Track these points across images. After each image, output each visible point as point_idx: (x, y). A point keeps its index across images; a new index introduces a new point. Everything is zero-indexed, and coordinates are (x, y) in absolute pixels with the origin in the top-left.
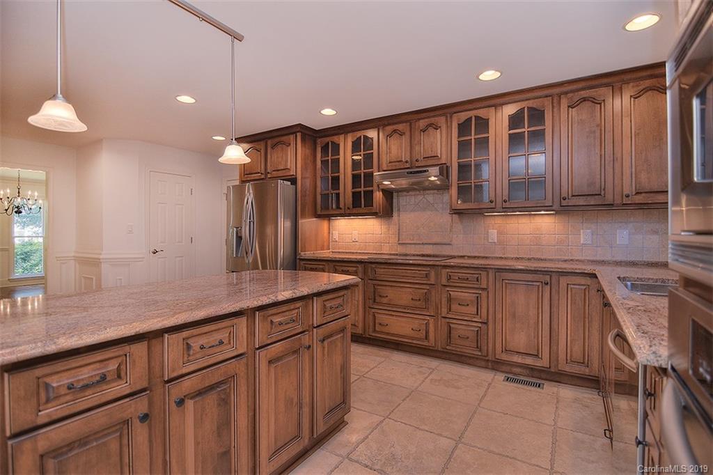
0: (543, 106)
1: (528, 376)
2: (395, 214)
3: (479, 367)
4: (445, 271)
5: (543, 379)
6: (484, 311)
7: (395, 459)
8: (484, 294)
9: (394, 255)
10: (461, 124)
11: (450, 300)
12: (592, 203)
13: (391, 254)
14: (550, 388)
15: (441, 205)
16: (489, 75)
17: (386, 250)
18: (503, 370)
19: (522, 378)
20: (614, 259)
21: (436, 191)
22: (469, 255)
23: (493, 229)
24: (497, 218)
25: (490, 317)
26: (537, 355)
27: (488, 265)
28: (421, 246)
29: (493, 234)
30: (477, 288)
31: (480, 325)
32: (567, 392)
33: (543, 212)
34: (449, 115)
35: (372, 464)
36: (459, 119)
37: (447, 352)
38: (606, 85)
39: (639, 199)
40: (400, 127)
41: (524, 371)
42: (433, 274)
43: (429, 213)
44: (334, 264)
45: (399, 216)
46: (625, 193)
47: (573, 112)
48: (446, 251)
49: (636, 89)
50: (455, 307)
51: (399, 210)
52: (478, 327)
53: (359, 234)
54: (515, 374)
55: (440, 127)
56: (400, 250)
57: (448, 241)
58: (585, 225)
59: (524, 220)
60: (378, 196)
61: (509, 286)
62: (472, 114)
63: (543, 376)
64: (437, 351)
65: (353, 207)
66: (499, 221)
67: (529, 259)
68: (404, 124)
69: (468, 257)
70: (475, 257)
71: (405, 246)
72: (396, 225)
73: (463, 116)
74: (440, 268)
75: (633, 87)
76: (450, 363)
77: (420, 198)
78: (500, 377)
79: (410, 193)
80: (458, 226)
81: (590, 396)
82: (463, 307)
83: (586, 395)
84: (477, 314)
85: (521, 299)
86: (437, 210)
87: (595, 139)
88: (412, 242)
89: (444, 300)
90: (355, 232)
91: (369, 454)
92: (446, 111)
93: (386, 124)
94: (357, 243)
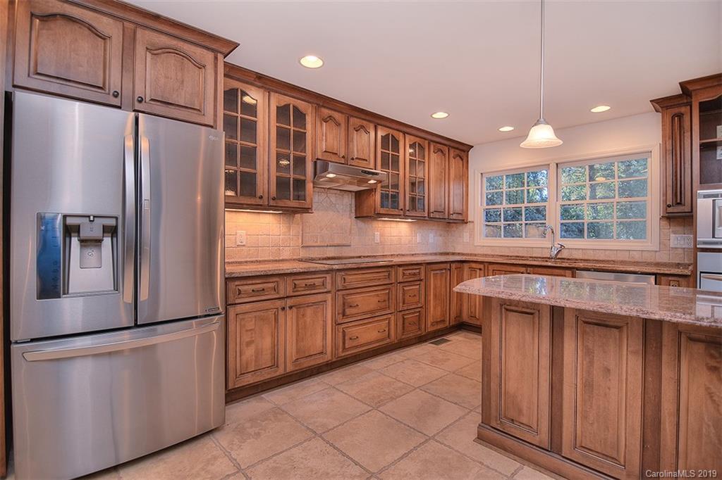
0: (425, 146)
10: (383, 137)
12: (441, 217)
16: (439, 115)
20: (430, 252)
23: (378, 231)
26: (444, 320)
28: (325, 248)
29: (377, 237)
39: (454, 217)
40: (336, 115)
43: (331, 213)
47: (435, 155)
48: (346, 252)
53: (246, 235)
55: (369, 132)
56: (303, 254)
57: (348, 243)
58: (419, 230)
62: (390, 131)
65: (278, 198)
66: (380, 225)
68: (340, 114)
70: (368, 257)
71: (308, 249)
72: (298, 224)
75: (454, 151)
77: (324, 196)
82: (412, 298)
87: (442, 177)
88: (316, 244)
90: (242, 232)
92: (373, 119)
93: (321, 104)
94: (244, 248)
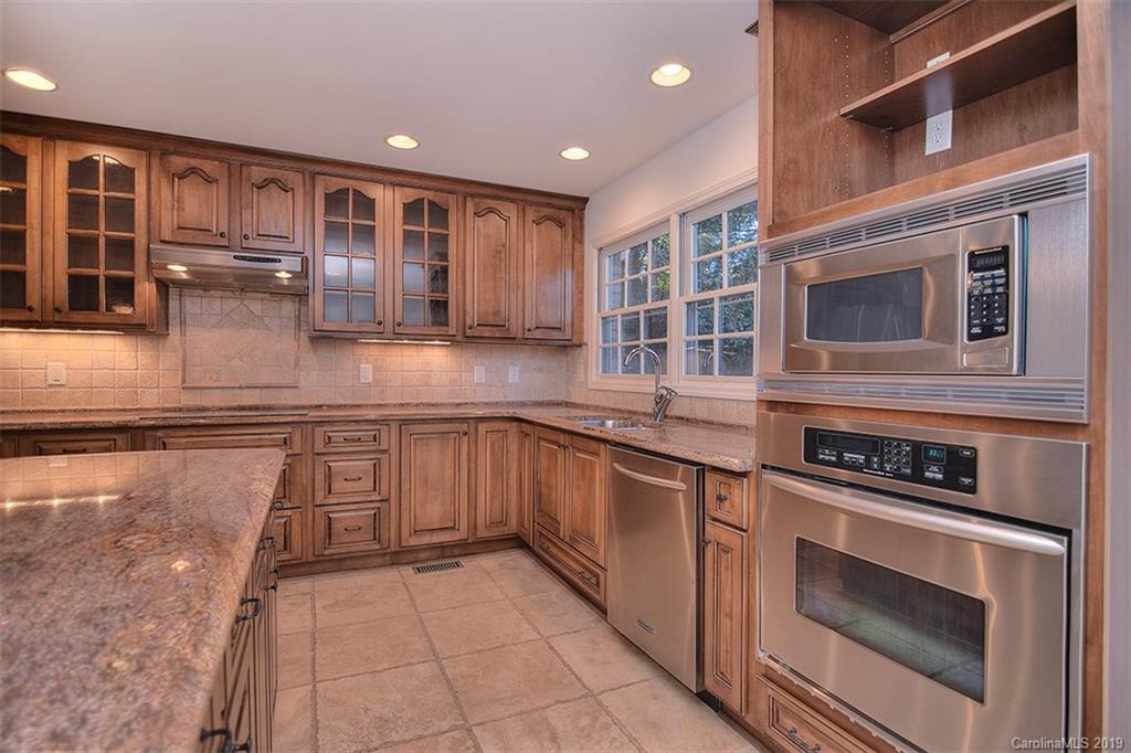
0: (447, 204)
1: (438, 558)
2: (174, 331)
3: (374, 567)
4: (319, 431)
5: (455, 556)
6: (384, 484)
7: (386, 721)
8: (384, 458)
9: (169, 410)
10: (330, 194)
11: (329, 475)
12: (497, 335)
13: (164, 410)
14: (469, 564)
15: (278, 321)
16: (402, 142)
17: (150, 400)
18: (406, 561)
19: (432, 563)
20: (508, 399)
21: (267, 296)
22: (328, 403)
23: (367, 363)
24: (372, 347)
25: (393, 491)
26: (453, 528)
27: (391, 415)
28: (239, 391)
29: (367, 373)
30: (375, 451)
31: (378, 505)
32: (488, 562)
33: (437, 342)
34: (307, 174)
35: (366, 745)
36: (326, 187)
37: (325, 560)
38: (513, 201)
39: (538, 334)
40: (208, 166)
41: (434, 554)
42: (297, 437)
43: (252, 332)
44: (33, 438)
45: (183, 334)
46: (527, 327)
47: (479, 221)
48: (288, 398)
49: (537, 214)
50: (337, 486)
51: (183, 323)
52: (373, 509)
53: (68, 369)
54: (422, 561)
55: (293, 189)
56: (187, 399)
57: (291, 383)
58: (479, 360)
59: (411, 352)
60: (146, 290)
61: (418, 442)
62: (350, 184)
63: (456, 552)
64: (307, 563)
65: (70, 309)
66: (375, 351)
67: (417, 405)
68: (216, 163)
69: (328, 406)
71: (198, 392)
72: (176, 351)
73: (336, 184)
74: (310, 426)
75: (535, 211)
76: (325, 576)
77: (234, 303)
78: (408, 571)
79: (212, 292)
80: (310, 357)
81: (509, 558)
82: (354, 483)
83: (505, 558)
84: (375, 490)
85: (432, 459)
86: (268, 328)
87: (500, 260)
88: (215, 385)
89: (320, 478)
90: (57, 365)
91: (346, 738)
92: (305, 166)
93: (172, 149)
94: (62, 389)
